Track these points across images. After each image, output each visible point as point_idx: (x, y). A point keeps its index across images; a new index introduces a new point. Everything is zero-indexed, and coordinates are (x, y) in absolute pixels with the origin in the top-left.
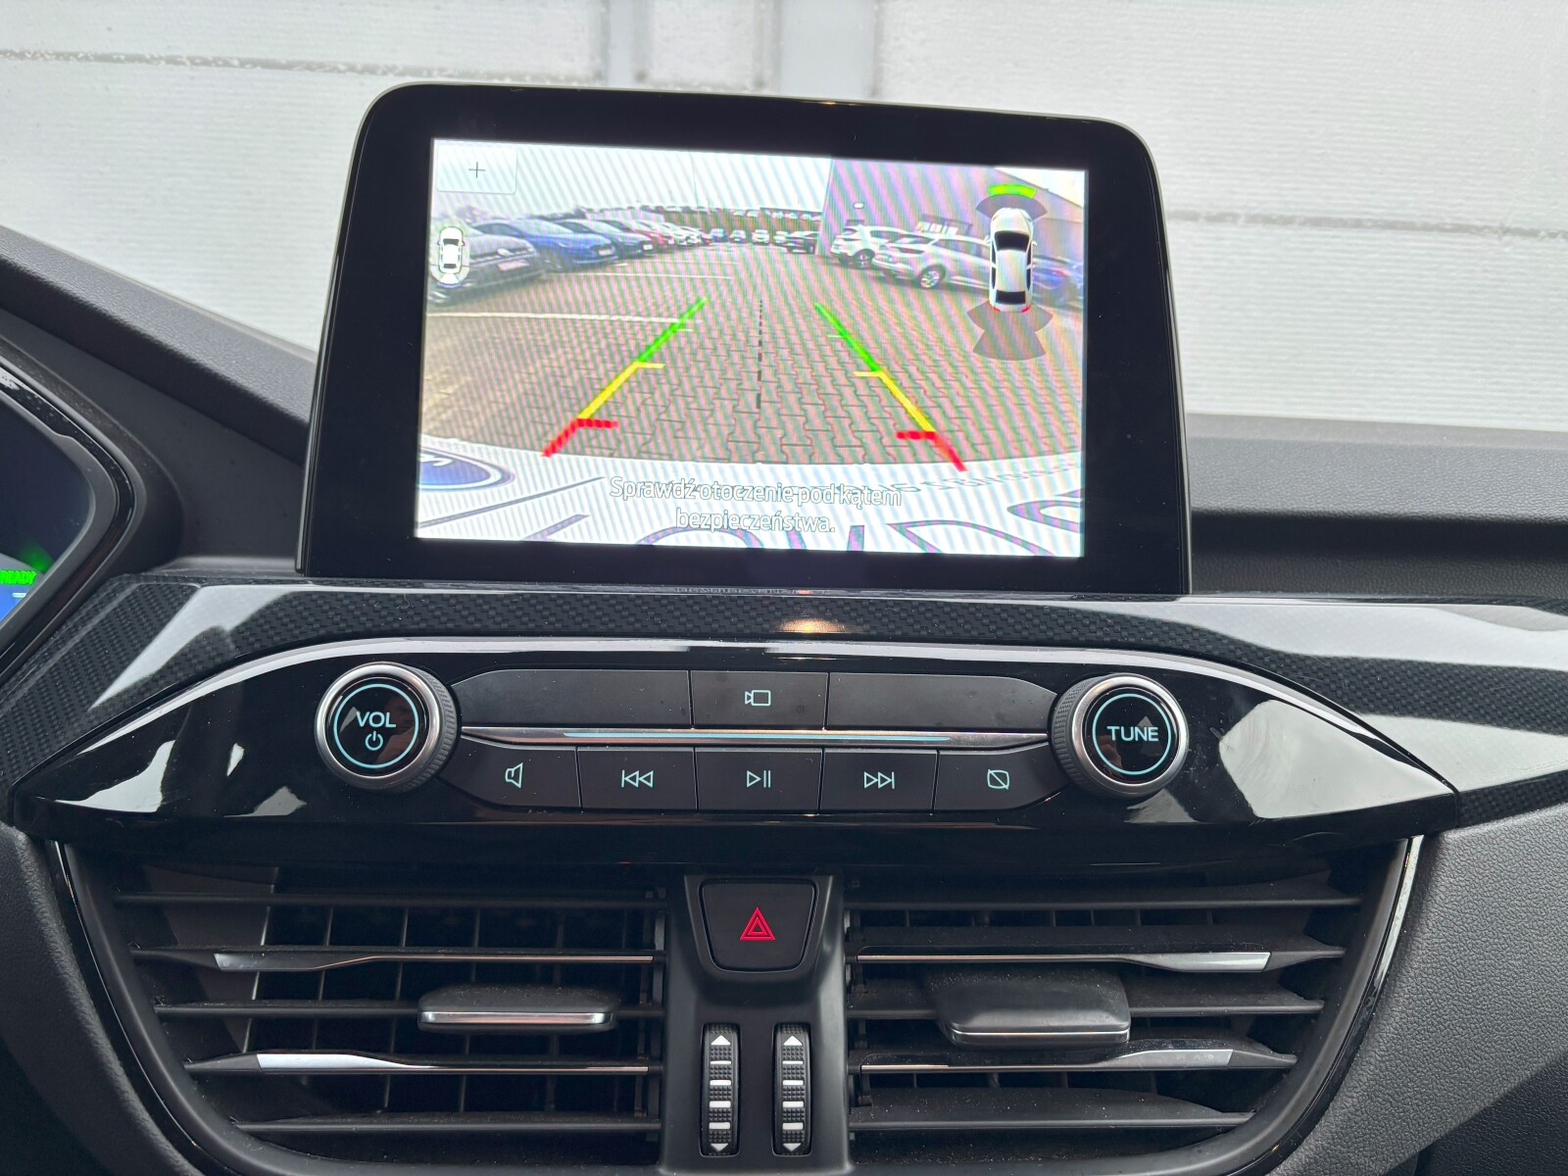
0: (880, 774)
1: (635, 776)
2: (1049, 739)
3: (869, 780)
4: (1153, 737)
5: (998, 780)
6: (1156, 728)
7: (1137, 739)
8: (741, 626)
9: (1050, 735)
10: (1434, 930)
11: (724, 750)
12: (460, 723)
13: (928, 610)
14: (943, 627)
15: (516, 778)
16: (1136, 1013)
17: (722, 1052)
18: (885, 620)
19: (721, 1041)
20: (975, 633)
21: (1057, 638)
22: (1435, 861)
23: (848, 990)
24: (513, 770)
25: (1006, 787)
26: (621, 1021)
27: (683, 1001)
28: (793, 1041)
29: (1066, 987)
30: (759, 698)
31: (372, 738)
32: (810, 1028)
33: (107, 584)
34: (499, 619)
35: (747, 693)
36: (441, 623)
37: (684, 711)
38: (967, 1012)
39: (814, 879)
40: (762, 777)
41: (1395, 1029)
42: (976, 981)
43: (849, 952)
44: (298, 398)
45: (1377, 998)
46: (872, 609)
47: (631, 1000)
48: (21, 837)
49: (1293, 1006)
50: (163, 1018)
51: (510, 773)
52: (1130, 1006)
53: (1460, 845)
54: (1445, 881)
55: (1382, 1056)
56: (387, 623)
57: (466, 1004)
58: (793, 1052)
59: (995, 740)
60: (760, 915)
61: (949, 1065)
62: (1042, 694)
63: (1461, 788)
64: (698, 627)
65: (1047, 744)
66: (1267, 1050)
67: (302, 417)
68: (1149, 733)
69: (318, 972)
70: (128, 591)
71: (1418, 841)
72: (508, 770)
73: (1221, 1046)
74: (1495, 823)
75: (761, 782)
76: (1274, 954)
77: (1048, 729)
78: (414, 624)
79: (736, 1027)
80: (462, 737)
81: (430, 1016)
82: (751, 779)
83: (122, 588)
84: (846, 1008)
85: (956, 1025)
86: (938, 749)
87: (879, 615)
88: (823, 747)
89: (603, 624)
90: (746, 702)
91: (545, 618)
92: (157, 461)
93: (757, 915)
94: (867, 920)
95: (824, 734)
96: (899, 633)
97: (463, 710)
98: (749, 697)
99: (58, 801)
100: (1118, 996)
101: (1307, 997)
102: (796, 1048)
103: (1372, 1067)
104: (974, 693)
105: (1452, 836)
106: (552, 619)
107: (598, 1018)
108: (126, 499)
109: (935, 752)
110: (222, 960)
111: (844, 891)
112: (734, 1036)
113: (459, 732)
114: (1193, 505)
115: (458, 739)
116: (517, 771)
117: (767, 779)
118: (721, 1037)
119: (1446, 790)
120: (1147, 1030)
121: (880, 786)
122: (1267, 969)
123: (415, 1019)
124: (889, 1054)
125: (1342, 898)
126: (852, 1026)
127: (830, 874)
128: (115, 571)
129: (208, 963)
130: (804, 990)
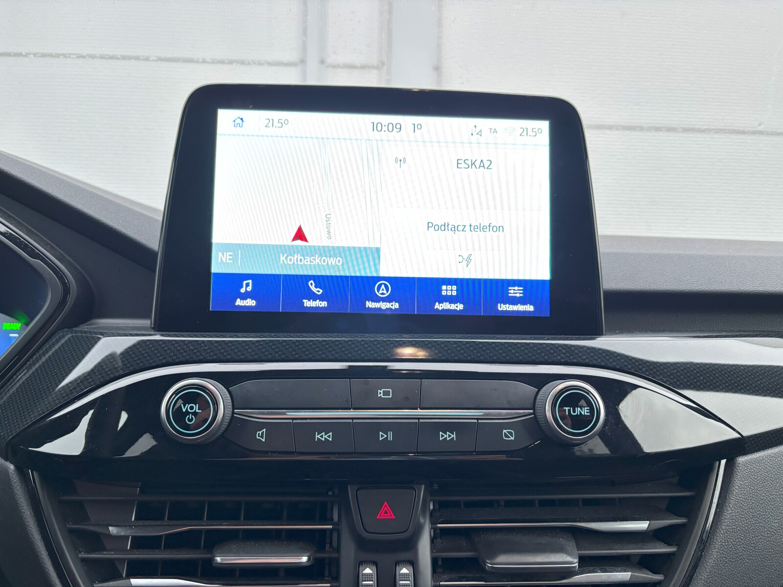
0: (448, 433)
1: (323, 435)
2: (534, 413)
3: (443, 436)
4: (587, 412)
5: (509, 436)
6: (589, 408)
7: (579, 414)
8: (375, 355)
9: (534, 411)
10: (733, 509)
11: (368, 421)
12: (234, 408)
13: (471, 346)
14: (479, 355)
15: (262, 437)
16: (581, 554)
17: (368, 577)
18: (449, 351)
19: (368, 571)
20: (495, 358)
21: (537, 360)
22: (732, 473)
23: (433, 541)
24: (260, 432)
25: (513, 438)
26: (316, 559)
27: (348, 551)
28: (404, 571)
29: (545, 540)
30: (385, 393)
31: (189, 417)
32: (413, 563)
33: (57, 334)
34: (253, 353)
35: (379, 391)
36: (224, 356)
37: (347, 401)
38: (494, 554)
39: (415, 486)
40: (387, 435)
41: (714, 561)
42: (499, 537)
43: (433, 522)
44: (152, 238)
45: (704, 544)
46: (443, 345)
47: (321, 547)
48: (12, 467)
49: (662, 549)
50: (83, 560)
51: (259, 434)
52: (578, 550)
53: (746, 463)
54: (738, 482)
55: (707, 576)
56: (196, 356)
57: (237, 553)
58: (405, 577)
59: (507, 414)
60: (387, 505)
61: (485, 582)
62: (530, 389)
63: (744, 434)
64: (354, 356)
65: (533, 416)
66: (648, 572)
67: (154, 248)
68: (585, 411)
69: (161, 536)
70: (66, 338)
71: (723, 462)
72: (258, 432)
73: (625, 571)
74: (762, 452)
75: (387, 437)
76: (651, 522)
77: (533, 408)
78: (210, 356)
79: (375, 563)
80: (235, 415)
81: (219, 559)
82: (382, 436)
83: (64, 336)
84: (432, 552)
85: (488, 561)
86: (478, 419)
87: (446, 348)
88: (419, 419)
89: (306, 355)
90: (379, 396)
91: (277, 352)
92: (82, 271)
93: (386, 506)
94: (441, 505)
95: (419, 412)
96: (456, 358)
97: (235, 401)
98: (381, 393)
99: (30, 449)
100: (571, 545)
101: (669, 544)
102: (406, 574)
103: (703, 581)
104: (495, 390)
105: (741, 460)
106: (280, 353)
107: (304, 559)
108: (66, 290)
109: (476, 421)
110: (113, 530)
111: (430, 492)
112: (374, 568)
113: (233, 413)
114: (604, 288)
115: (232, 417)
116: (263, 433)
117: (390, 436)
118: (368, 568)
119: (737, 436)
120: (588, 563)
121: (448, 439)
122: (649, 530)
123: (211, 560)
124: (454, 576)
125: (686, 492)
126: (434, 561)
127: (423, 484)
128: (60, 327)
129: (107, 532)
130: (409, 544)
